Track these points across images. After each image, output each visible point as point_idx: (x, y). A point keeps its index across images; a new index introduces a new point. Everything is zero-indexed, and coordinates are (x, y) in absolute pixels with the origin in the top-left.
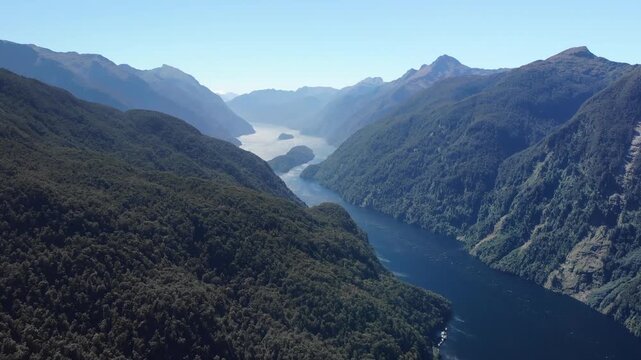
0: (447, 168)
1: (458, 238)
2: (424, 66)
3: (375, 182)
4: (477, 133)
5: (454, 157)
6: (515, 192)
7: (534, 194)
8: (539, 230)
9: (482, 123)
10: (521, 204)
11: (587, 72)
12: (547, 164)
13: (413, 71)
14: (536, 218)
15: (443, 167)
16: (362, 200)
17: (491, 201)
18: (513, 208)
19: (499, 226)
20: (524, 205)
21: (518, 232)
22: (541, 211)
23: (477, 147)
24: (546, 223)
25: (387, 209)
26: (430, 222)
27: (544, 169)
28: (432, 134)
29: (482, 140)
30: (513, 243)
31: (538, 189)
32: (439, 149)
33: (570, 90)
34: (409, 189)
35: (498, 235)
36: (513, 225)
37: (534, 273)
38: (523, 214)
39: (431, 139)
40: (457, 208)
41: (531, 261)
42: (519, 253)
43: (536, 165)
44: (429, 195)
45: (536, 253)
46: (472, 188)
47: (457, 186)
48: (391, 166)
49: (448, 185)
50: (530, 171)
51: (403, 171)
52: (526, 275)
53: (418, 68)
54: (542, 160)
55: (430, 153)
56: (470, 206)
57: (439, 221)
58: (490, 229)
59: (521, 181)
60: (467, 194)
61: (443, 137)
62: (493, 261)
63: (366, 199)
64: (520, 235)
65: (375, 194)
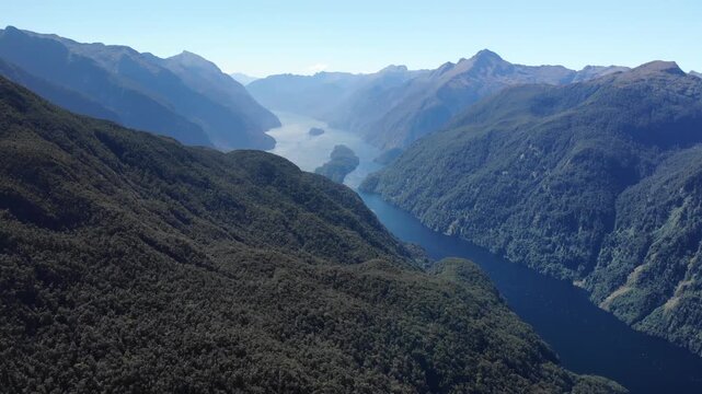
0: (553, 200)
1: (575, 283)
2: (462, 60)
3: (460, 207)
4: (585, 163)
5: (559, 189)
6: (650, 240)
7: (675, 246)
8: (685, 288)
9: (589, 151)
10: (660, 255)
11: (683, 92)
12: (685, 210)
13: (449, 65)
14: (680, 273)
15: (548, 199)
16: (447, 227)
17: (613, 244)
18: (649, 258)
19: (633, 277)
20: (664, 258)
21: (659, 287)
22: (686, 265)
23: (588, 180)
24: (693, 280)
25: (480, 241)
26: (540, 262)
27: (683, 217)
28: (522, 156)
29: (593, 171)
30: (655, 301)
31: (680, 240)
32: (534, 174)
33: (670, 112)
34: (504, 220)
35: (633, 288)
36: (652, 278)
37: (687, 339)
38: (664, 268)
39: (523, 162)
40: (571, 248)
41: (680, 324)
42: (665, 313)
43: (670, 209)
44: (532, 230)
45: (686, 315)
46: (589, 227)
47: (570, 223)
48: (477, 190)
49: (559, 221)
50: (665, 216)
51: (494, 198)
52: (678, 340)
53: (456, 62)
54: (679, 206)
55: (524, 178)
56: (588, 247)
57: (549, 262)
58: (622, 280)
59: (653, 227)
60: (581, 234)
61: (537, 160)
62: (635, 321)
63: (451, 226)
64: (662, 292)
65: (462, 222)
